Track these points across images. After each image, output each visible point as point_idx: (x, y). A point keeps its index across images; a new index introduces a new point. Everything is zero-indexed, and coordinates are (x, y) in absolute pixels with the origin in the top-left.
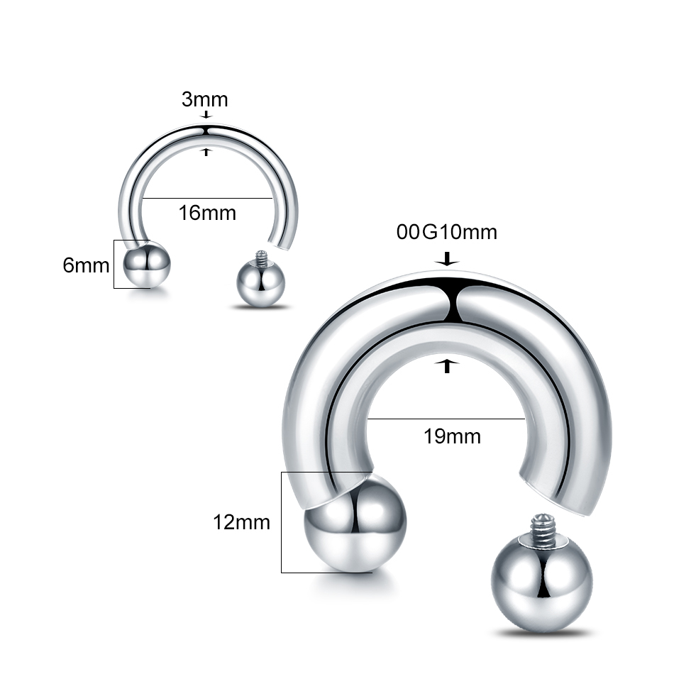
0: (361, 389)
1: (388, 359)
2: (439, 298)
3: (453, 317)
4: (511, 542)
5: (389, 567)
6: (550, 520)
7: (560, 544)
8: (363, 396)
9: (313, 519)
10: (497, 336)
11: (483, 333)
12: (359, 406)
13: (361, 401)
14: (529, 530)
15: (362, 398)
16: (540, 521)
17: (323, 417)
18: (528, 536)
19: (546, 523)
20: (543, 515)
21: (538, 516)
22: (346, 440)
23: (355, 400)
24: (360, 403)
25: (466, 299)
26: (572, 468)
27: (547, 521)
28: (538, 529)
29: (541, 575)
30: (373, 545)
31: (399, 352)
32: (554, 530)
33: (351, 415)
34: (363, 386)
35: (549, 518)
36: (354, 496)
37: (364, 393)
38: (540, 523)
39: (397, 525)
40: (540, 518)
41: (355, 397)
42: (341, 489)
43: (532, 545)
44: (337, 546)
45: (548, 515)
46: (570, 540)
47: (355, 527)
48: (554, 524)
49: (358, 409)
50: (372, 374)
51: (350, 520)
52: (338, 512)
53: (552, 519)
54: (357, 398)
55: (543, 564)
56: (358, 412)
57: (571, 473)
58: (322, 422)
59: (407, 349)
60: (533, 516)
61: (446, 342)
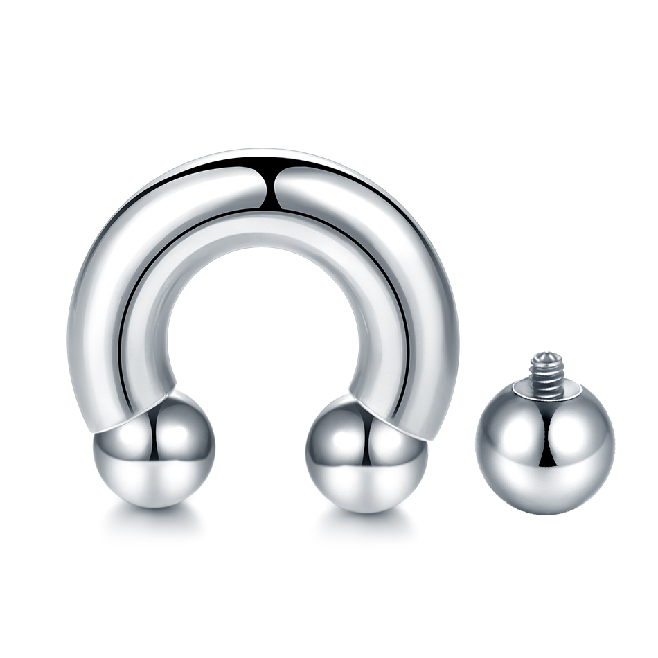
0: (161, 290)
1: (192, 254)
2: (253, 181)
3: (271, 204)
4: (503, 390)
5: (195, 502)
6: (556, 361)
7: (569, 393)
8: (164, 298)
9: (103, 444)
10: (323, 227)
11: (305, 222)
12: (159, 310)
13: (161, 303)
14: (528, 374)
15: (162, 300)
16: (543, 362)
17: (116, 323)
18: (526, 382)
19: (550, 365)
20: (548, 354)
21: (539, 356)
22: (143, 350)
23: (154, 303)
24: (160, 306)
25: (286, 183)
26: (412, 383)
27: (551, 362)
28: (538, 373)
29: (544, 437)
30: (176, 474)
31: (206, 246)
32: (561, 374)
33: (149, 321)
34: (163, 286)
35: (555, 358)
36: (153, 417)
37: (165, 294)
38: (542, 365)
39: (204, 451)
40: (543, 358)
41: (154, 299)
42: (137, 409)
43: (532, 395)
44: (132, 475)
45: (553, 355)
46: (583, 388)
47: (154, 454)
48: (561, 366)
49: (158, 313)
50: (174, 272)
51: (148, 445)
52: (134, 436)
53: (559, 359)
54: (155, 300)
55: (547, 421)
56: (157, 317)
57: (410, 390)
58: (115, 329)
59: (215, 242)
60: (533, 355)
61: (262, 234)
